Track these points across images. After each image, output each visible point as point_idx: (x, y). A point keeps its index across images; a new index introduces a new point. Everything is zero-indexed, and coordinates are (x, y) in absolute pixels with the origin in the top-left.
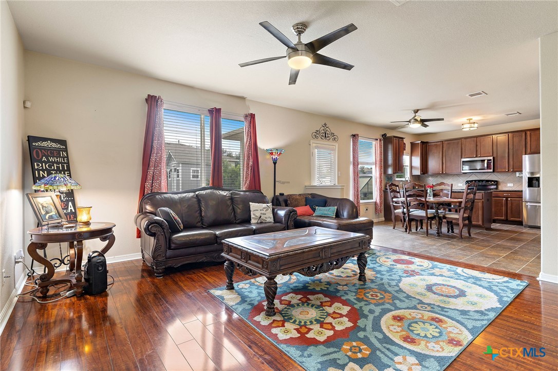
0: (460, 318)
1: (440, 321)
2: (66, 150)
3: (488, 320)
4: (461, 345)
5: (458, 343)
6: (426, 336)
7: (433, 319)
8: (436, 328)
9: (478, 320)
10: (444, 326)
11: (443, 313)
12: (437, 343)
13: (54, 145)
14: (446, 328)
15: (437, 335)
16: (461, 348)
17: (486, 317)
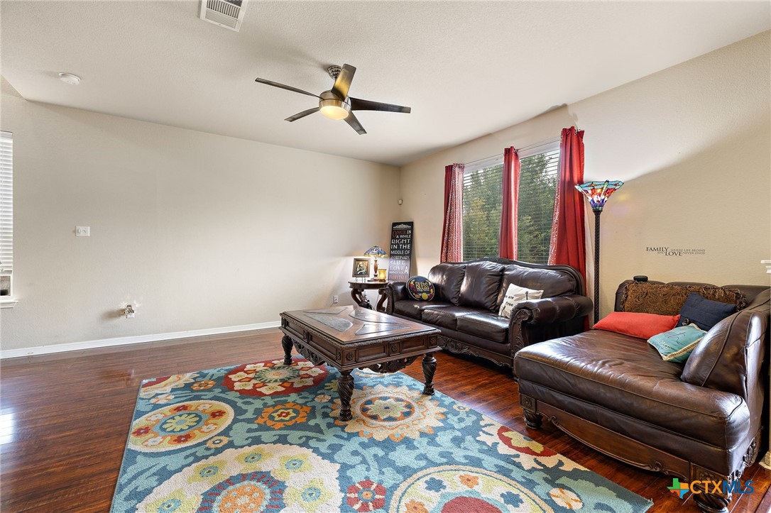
0: (163, 461)
1: (179, 440)
2: (412, 229)
3: (121, 489)
4: (134, 433)
5: (138, 433)
6: (173, 418)
7: (188, 437)
8: (173, 431)
9: (135, 477)
10: (169, 438)
11: (188, 452)
12: (158, 421)
13: (405, 226)
14: (164, 438)
15: (164, 426)
16: (133, 430)
17: (126, 491)
